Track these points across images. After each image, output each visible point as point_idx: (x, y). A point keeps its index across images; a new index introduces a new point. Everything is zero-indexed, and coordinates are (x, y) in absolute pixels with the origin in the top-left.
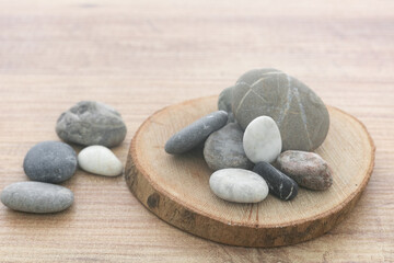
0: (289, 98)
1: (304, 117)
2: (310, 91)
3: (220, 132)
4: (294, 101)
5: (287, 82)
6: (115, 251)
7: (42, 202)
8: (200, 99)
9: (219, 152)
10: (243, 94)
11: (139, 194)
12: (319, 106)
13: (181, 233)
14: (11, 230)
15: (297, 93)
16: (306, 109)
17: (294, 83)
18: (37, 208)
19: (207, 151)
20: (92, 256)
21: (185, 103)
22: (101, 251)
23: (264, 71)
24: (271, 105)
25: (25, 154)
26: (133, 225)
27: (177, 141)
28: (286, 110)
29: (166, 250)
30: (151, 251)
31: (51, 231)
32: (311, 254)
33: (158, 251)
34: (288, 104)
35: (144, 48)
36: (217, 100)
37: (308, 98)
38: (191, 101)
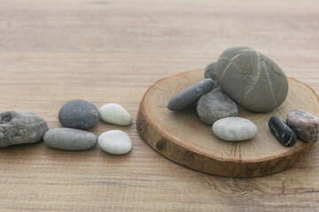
0: (259, 69)
1: (270, 83)
2: (274, 63)
3: (209, 94)
4: (263, 70)
5: (257, 57)
6: (128, 178)
7: (75, 142)
8: (189, 72)
9: (208, 108)
10: (225, 65)
11: (149, 141)
12: (281, 75)
13: (177, 166)
14: (52, 162)
15: (264, 65)
16: (271, 76)
17: (263, 58)
18: (72, 146)
19: (199, 107)
20: (111, 181)
21: (178, 75)
22: (118, 177)
23: (240, 48)
24: (246, 74)
25: (59, 109)
26: (141, 160)
27: (177, 100)
28: (258, 77)
29: (166, 178)
30: (155, 178)
31: (81, 163)
32: (274, 182)
33: (160, 178)
34: (258, 73)
35: (144, 34)
36: (203, 72)
37: (273, 69)
38: (182, 74)
